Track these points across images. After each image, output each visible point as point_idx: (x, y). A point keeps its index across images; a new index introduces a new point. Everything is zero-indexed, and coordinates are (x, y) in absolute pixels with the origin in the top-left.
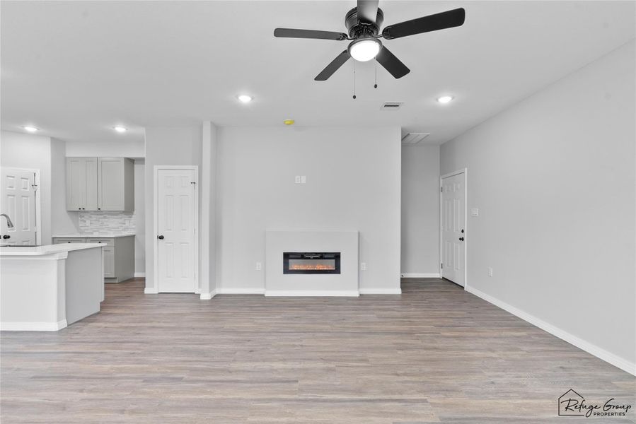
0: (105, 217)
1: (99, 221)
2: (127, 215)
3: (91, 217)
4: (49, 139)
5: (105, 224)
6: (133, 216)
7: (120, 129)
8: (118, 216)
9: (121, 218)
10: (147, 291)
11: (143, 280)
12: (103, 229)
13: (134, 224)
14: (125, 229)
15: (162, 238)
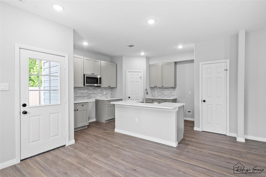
0: (163, 90)
1: (160, 92)
2: (173, 89)
3: (157, 90)
4: (145, 58)
5: (163, 93)
6: (176, 89)
7: (180, 47)
8: (169, 90)
9: (170, 90)
10: (196, 129)
11: (193, 122)
12: (162, 95)
13: (176, 93)
14: (172, 96)
15: (204, 101)
